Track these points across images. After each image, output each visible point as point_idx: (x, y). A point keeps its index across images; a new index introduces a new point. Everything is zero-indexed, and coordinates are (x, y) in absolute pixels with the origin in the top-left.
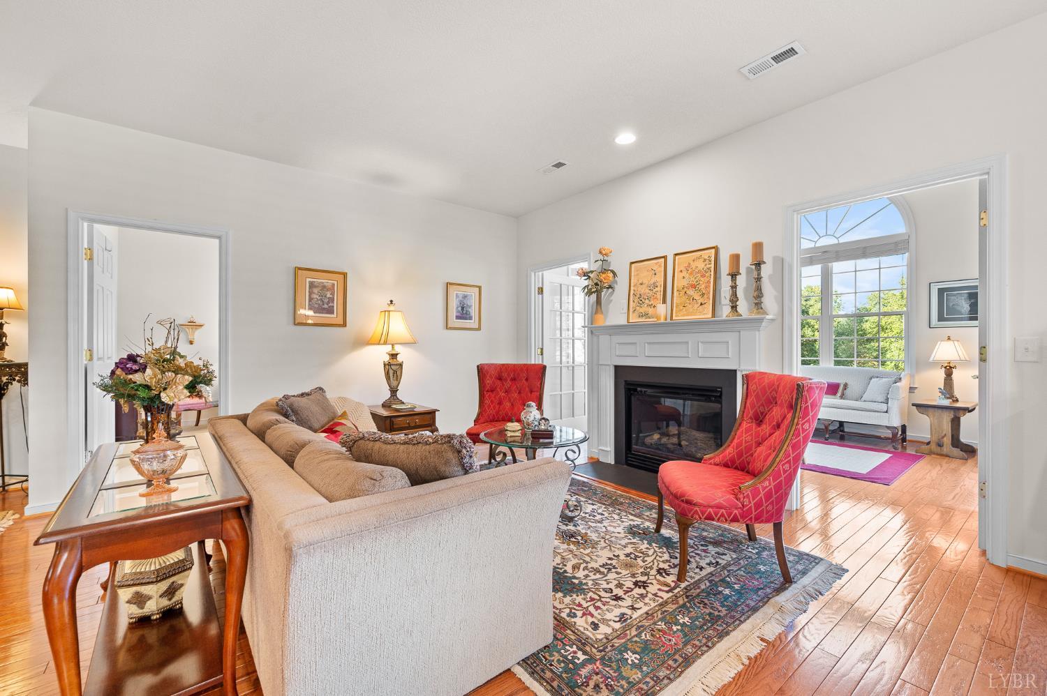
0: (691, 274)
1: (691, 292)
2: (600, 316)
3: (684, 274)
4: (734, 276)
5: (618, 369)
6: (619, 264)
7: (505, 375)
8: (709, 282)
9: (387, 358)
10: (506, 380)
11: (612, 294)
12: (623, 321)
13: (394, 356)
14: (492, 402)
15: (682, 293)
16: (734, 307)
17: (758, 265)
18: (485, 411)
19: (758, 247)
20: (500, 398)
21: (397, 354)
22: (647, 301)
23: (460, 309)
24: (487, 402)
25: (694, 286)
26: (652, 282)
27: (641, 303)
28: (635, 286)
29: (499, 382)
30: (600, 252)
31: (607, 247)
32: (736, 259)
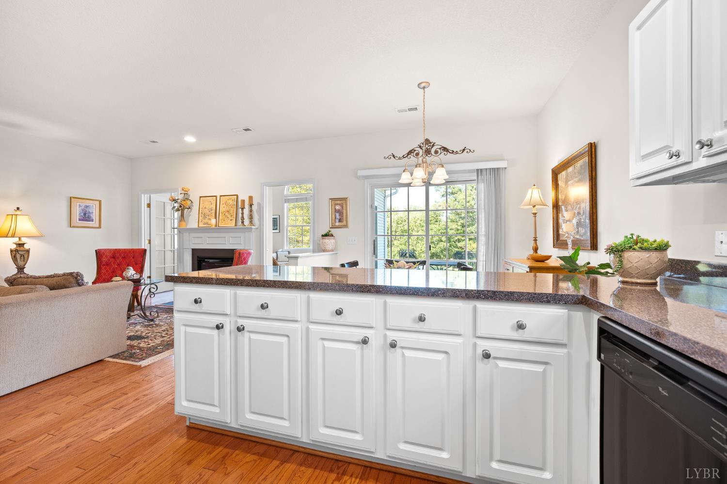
0: (227, 206)
1: (227, 214)
2: (183, 223)
3: (224, 205)
4: (242, 209)
5: (193, 250)
6: (194, 197)
7: (117, 255)
8: (234, 210)
9: (14, 247)
10: (118, 258)
11: (191, 211)
12: (196, 226)
13: (22, 245)
14: (107, 271)
15: (223, 214)
16: (243, 222)
17: (251, 205)
18: (101, 276)
19: (251, 198)
20: (114, 269)
21: (25, 244)
22: (208, 217)
23: (82, 214)
24: (103, 271)
25: (228, 212)
26: (210, 207)
27: (205, 217)
28: (202, 209)
29: (113, 260)
30: (183, 190)
31: (186, 187)
32: (243, 201)
